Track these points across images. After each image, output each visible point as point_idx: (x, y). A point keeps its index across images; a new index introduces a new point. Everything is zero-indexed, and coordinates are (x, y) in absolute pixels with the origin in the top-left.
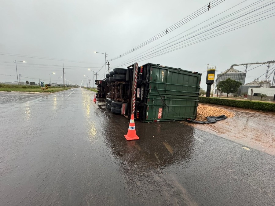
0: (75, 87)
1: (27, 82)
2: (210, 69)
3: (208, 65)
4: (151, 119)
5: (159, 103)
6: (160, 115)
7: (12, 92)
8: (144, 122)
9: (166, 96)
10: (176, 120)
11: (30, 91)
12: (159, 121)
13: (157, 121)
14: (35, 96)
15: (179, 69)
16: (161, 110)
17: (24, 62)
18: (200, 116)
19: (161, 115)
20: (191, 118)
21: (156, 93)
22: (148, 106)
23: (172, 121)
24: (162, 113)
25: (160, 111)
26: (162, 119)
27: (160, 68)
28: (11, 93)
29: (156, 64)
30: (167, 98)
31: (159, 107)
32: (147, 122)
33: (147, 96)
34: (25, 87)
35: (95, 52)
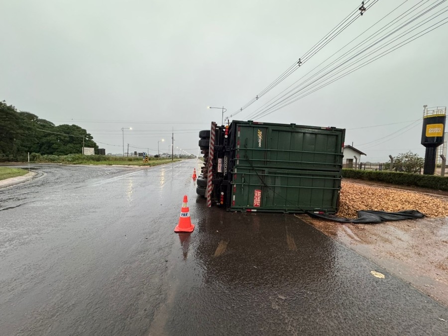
0: (189, 157)
1: (135, 153)
2: (430, 114)
3: (425, 106)
4: (241, 207)
5: (254, 181)
6: (257, 201)
7: (113, 165)
8: (228, 210)
9: (266, 170)
10: (290, 211)
11: (130, 165)
12: (256, 210)
13: (252, 210)
14: (129, 170)
15: (291, 124)
16: (260, 192)
17: (131, 129)
18: (347, 208)
19: (259, 200)
20: (325, 211)
21: (248, 165)
22: (235, 186)
23: (283, 213)
24: (262, 199)
25: (258, 194)
26: (261, 208)
27: (252, 125)
28: (111, 167)
29: (246, 120)
30: (270, 173)
31: (256, 187)
32: (233, 210)
33: (232, 171)
34: (130, 160)
35: (208, 107)
